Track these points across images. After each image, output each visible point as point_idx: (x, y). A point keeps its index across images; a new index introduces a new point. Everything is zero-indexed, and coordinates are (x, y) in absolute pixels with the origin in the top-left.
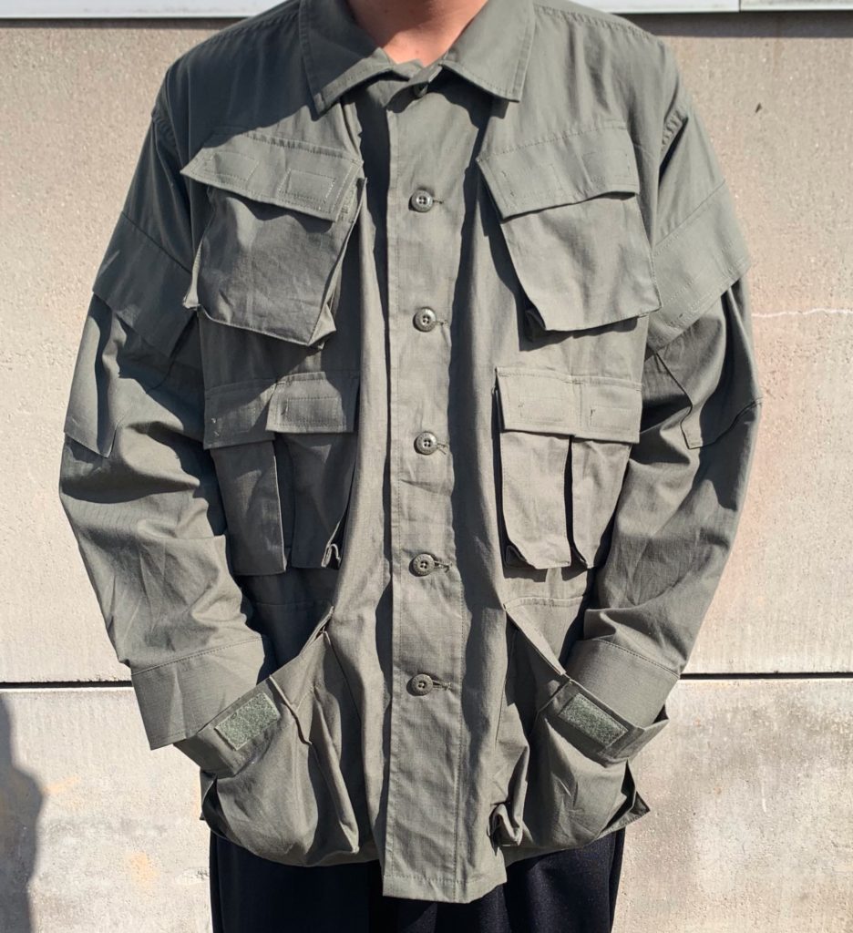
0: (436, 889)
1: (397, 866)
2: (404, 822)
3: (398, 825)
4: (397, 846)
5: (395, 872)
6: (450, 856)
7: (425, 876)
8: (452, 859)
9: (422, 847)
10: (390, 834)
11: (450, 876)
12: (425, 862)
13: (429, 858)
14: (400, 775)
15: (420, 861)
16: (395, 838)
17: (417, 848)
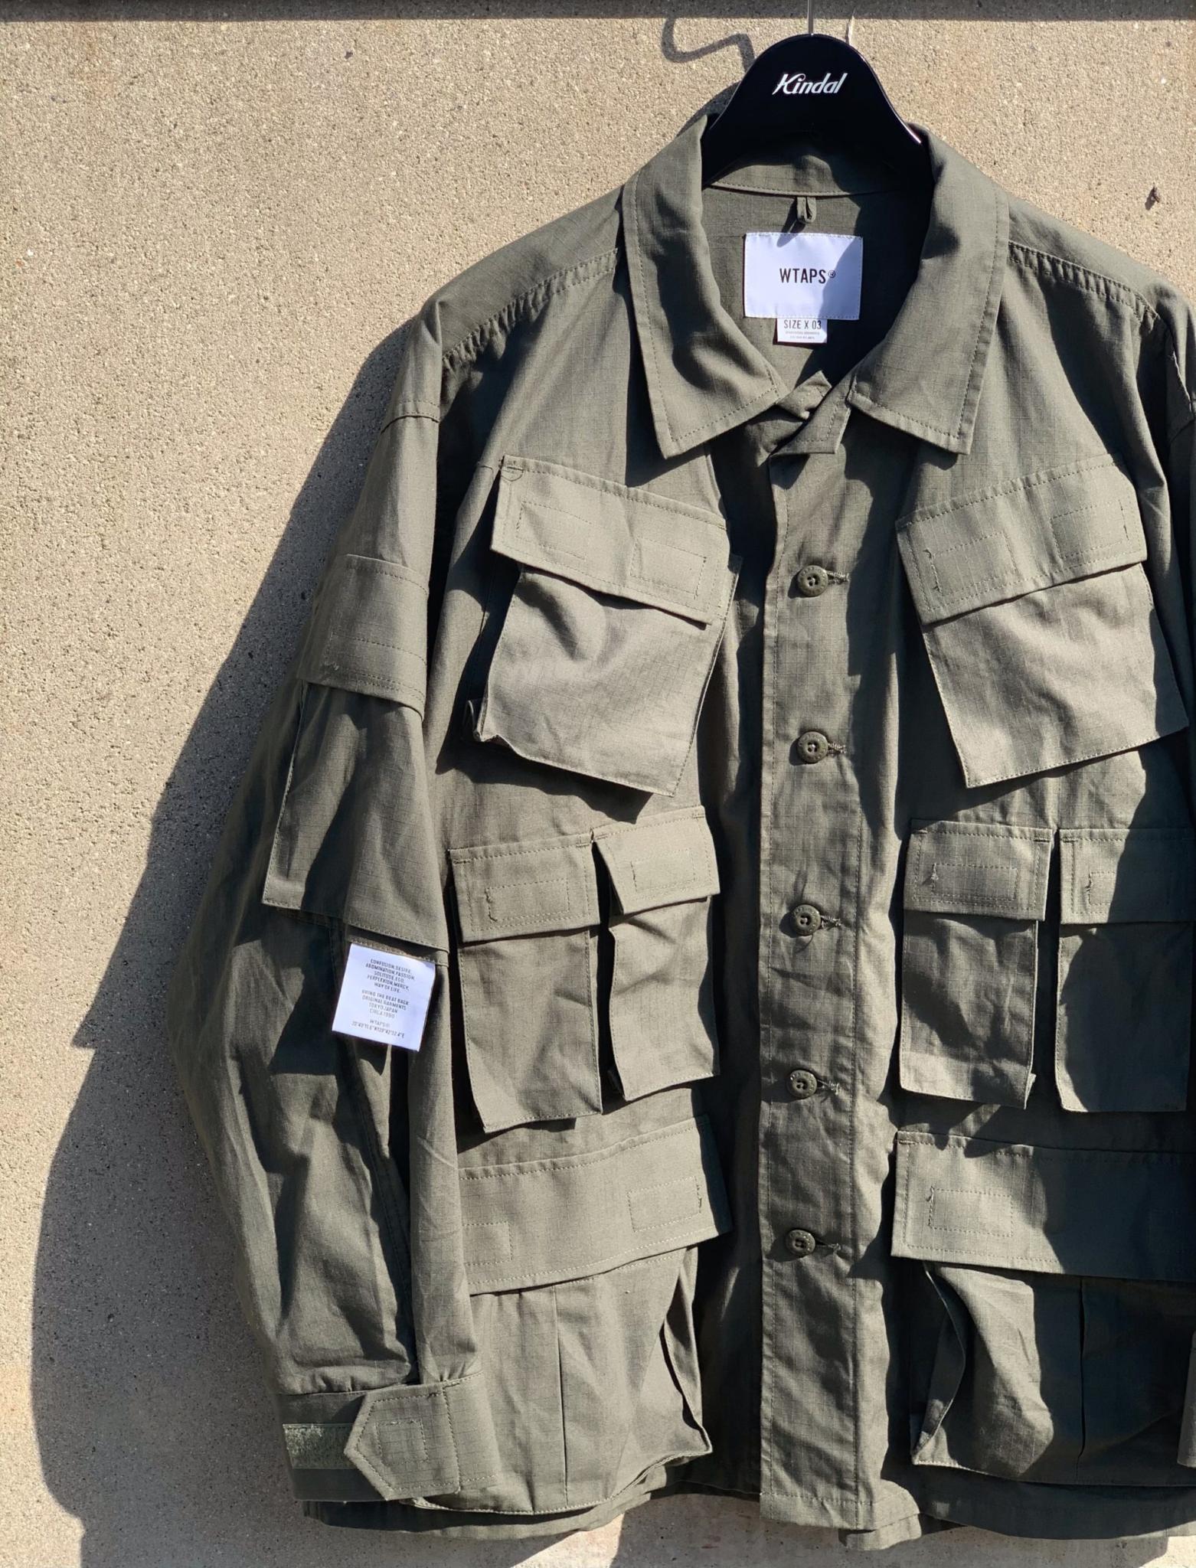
0: (833, 1513)
1: (778, 1483)
2: (784, 1424)
3: (776, 1428)
4: (777, 1455)
5: (774, 1489)
6: (850, 1471)
7: (816, 1496)
8: (852, 1475)
9: (810, 1459)
10: (766, 1439)
11: (851, 1496)
12: (814, 1477)
13: (819, 1473)
14: (777, 1362)
15: (808, 1477)
16: (773, 1445)
17: (803, 1460)
